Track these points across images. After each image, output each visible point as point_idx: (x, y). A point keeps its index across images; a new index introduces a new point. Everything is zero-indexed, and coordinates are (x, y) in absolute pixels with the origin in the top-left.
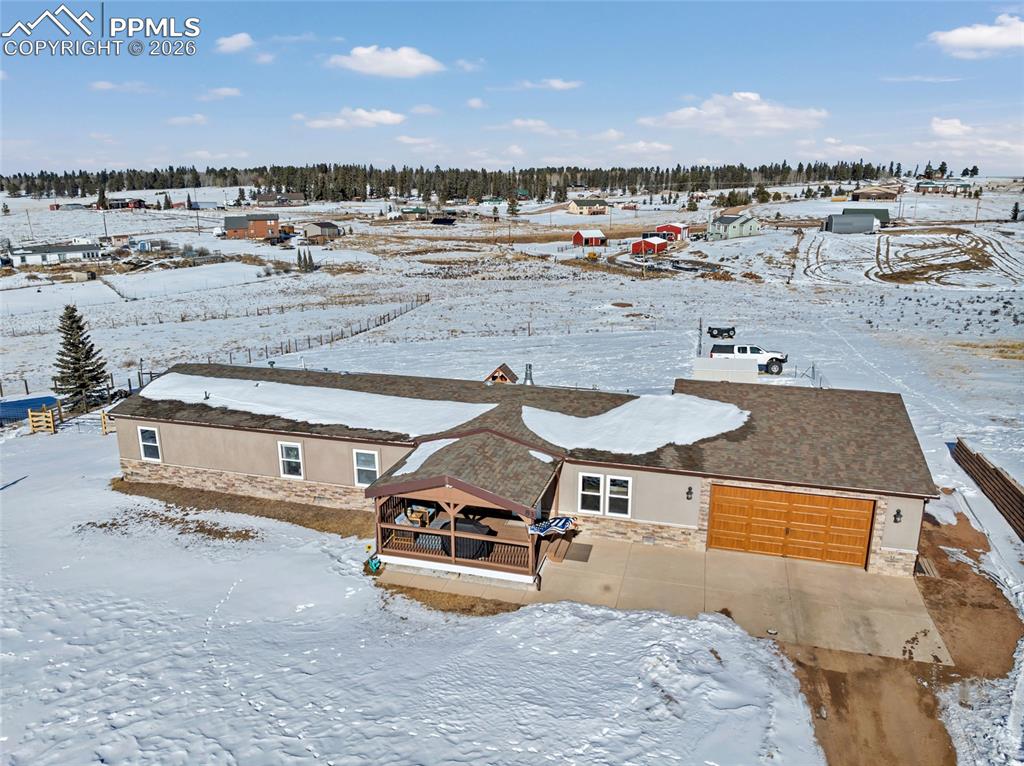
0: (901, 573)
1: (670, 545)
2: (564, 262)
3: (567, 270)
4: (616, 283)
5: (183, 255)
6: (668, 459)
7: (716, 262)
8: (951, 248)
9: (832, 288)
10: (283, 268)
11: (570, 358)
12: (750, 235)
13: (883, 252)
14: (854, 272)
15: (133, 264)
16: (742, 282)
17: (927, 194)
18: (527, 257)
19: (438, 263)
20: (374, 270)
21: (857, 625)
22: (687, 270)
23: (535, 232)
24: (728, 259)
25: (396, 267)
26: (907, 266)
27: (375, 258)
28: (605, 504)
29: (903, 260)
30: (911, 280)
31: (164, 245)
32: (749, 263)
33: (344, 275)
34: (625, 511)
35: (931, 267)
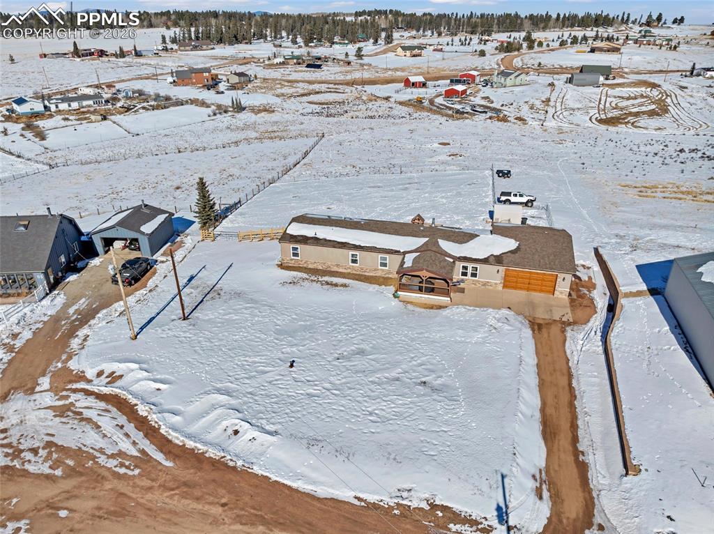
0: (564, 297)
1: (491, 288)
2: (401, 103)
3: (404, 110)
4: (437, 123)
5: (155, 100)
6: (491, 259)
7: (499, 107)
8: (646, 99)
9: (568, 130)
10: (222, 110)
11: (430, 193)
12: (521, 85)
13: (603, 102)
14: (583, 117)
15: (125, 108)
16: (514, 123)
17: (642, 46)
18: (377, 98)
19: (320, 104)
20: (280, 110)
21: (547, 312)
22: (480, 112)
23: (377, 74)
24: (506, 105)
25: (293, 107)
26: (616, 113)
27: (278, 100)
28: (469, 274)
29: (614, 108)
30: (616, 124)
31: (141, 93)
32: (519, 109)
33: (263, 114)
34: (476, 277)
35: (631, 114)
